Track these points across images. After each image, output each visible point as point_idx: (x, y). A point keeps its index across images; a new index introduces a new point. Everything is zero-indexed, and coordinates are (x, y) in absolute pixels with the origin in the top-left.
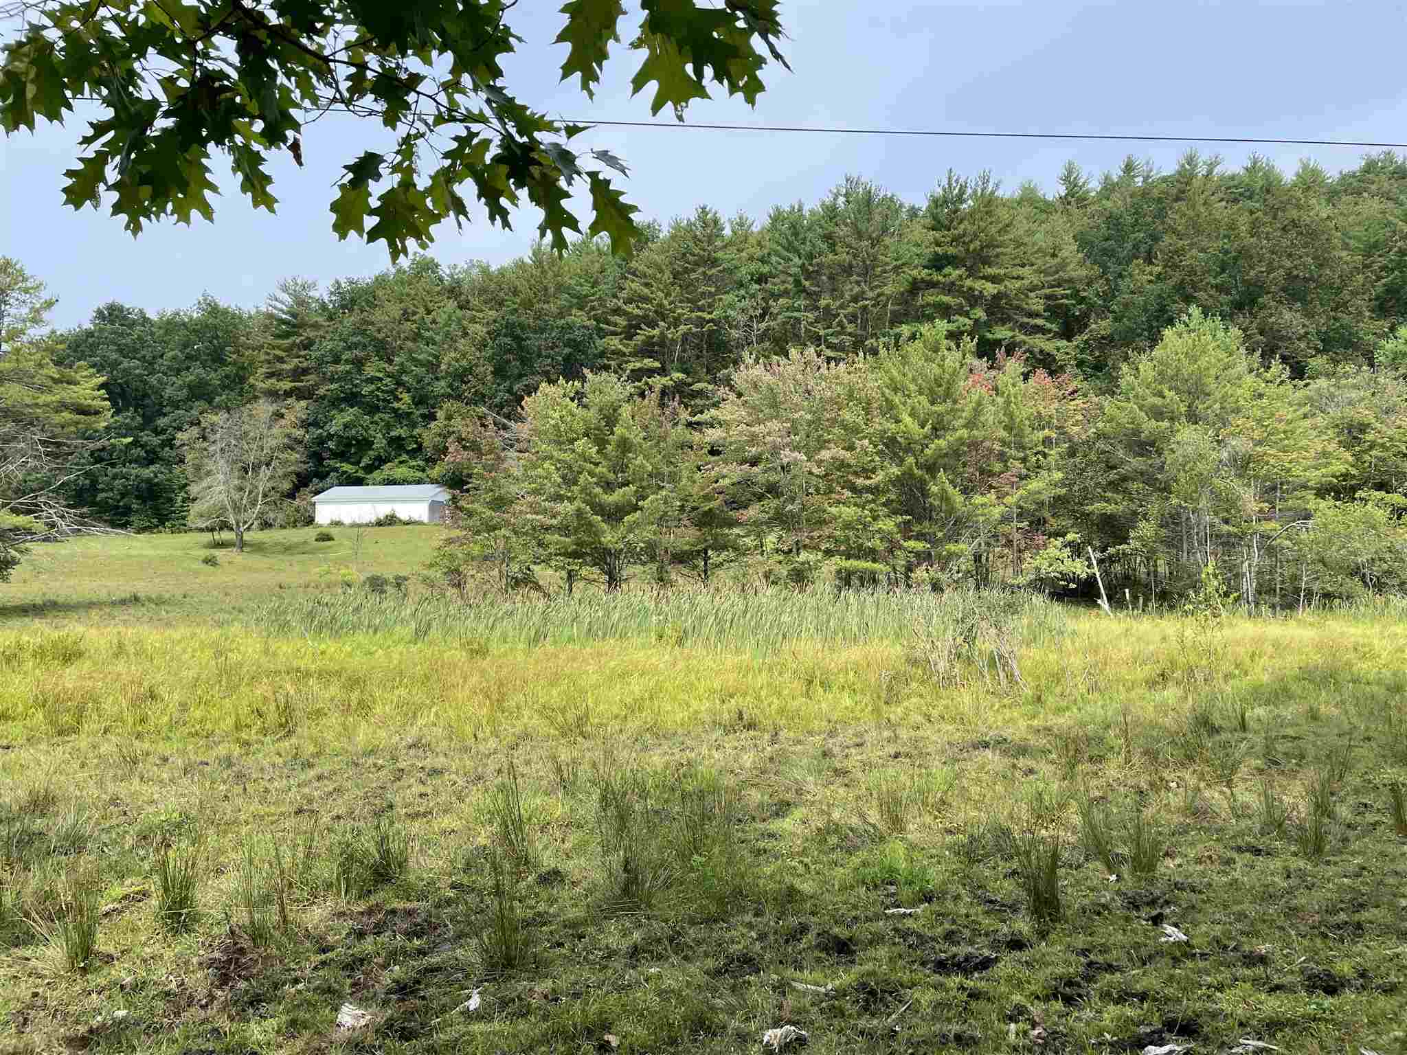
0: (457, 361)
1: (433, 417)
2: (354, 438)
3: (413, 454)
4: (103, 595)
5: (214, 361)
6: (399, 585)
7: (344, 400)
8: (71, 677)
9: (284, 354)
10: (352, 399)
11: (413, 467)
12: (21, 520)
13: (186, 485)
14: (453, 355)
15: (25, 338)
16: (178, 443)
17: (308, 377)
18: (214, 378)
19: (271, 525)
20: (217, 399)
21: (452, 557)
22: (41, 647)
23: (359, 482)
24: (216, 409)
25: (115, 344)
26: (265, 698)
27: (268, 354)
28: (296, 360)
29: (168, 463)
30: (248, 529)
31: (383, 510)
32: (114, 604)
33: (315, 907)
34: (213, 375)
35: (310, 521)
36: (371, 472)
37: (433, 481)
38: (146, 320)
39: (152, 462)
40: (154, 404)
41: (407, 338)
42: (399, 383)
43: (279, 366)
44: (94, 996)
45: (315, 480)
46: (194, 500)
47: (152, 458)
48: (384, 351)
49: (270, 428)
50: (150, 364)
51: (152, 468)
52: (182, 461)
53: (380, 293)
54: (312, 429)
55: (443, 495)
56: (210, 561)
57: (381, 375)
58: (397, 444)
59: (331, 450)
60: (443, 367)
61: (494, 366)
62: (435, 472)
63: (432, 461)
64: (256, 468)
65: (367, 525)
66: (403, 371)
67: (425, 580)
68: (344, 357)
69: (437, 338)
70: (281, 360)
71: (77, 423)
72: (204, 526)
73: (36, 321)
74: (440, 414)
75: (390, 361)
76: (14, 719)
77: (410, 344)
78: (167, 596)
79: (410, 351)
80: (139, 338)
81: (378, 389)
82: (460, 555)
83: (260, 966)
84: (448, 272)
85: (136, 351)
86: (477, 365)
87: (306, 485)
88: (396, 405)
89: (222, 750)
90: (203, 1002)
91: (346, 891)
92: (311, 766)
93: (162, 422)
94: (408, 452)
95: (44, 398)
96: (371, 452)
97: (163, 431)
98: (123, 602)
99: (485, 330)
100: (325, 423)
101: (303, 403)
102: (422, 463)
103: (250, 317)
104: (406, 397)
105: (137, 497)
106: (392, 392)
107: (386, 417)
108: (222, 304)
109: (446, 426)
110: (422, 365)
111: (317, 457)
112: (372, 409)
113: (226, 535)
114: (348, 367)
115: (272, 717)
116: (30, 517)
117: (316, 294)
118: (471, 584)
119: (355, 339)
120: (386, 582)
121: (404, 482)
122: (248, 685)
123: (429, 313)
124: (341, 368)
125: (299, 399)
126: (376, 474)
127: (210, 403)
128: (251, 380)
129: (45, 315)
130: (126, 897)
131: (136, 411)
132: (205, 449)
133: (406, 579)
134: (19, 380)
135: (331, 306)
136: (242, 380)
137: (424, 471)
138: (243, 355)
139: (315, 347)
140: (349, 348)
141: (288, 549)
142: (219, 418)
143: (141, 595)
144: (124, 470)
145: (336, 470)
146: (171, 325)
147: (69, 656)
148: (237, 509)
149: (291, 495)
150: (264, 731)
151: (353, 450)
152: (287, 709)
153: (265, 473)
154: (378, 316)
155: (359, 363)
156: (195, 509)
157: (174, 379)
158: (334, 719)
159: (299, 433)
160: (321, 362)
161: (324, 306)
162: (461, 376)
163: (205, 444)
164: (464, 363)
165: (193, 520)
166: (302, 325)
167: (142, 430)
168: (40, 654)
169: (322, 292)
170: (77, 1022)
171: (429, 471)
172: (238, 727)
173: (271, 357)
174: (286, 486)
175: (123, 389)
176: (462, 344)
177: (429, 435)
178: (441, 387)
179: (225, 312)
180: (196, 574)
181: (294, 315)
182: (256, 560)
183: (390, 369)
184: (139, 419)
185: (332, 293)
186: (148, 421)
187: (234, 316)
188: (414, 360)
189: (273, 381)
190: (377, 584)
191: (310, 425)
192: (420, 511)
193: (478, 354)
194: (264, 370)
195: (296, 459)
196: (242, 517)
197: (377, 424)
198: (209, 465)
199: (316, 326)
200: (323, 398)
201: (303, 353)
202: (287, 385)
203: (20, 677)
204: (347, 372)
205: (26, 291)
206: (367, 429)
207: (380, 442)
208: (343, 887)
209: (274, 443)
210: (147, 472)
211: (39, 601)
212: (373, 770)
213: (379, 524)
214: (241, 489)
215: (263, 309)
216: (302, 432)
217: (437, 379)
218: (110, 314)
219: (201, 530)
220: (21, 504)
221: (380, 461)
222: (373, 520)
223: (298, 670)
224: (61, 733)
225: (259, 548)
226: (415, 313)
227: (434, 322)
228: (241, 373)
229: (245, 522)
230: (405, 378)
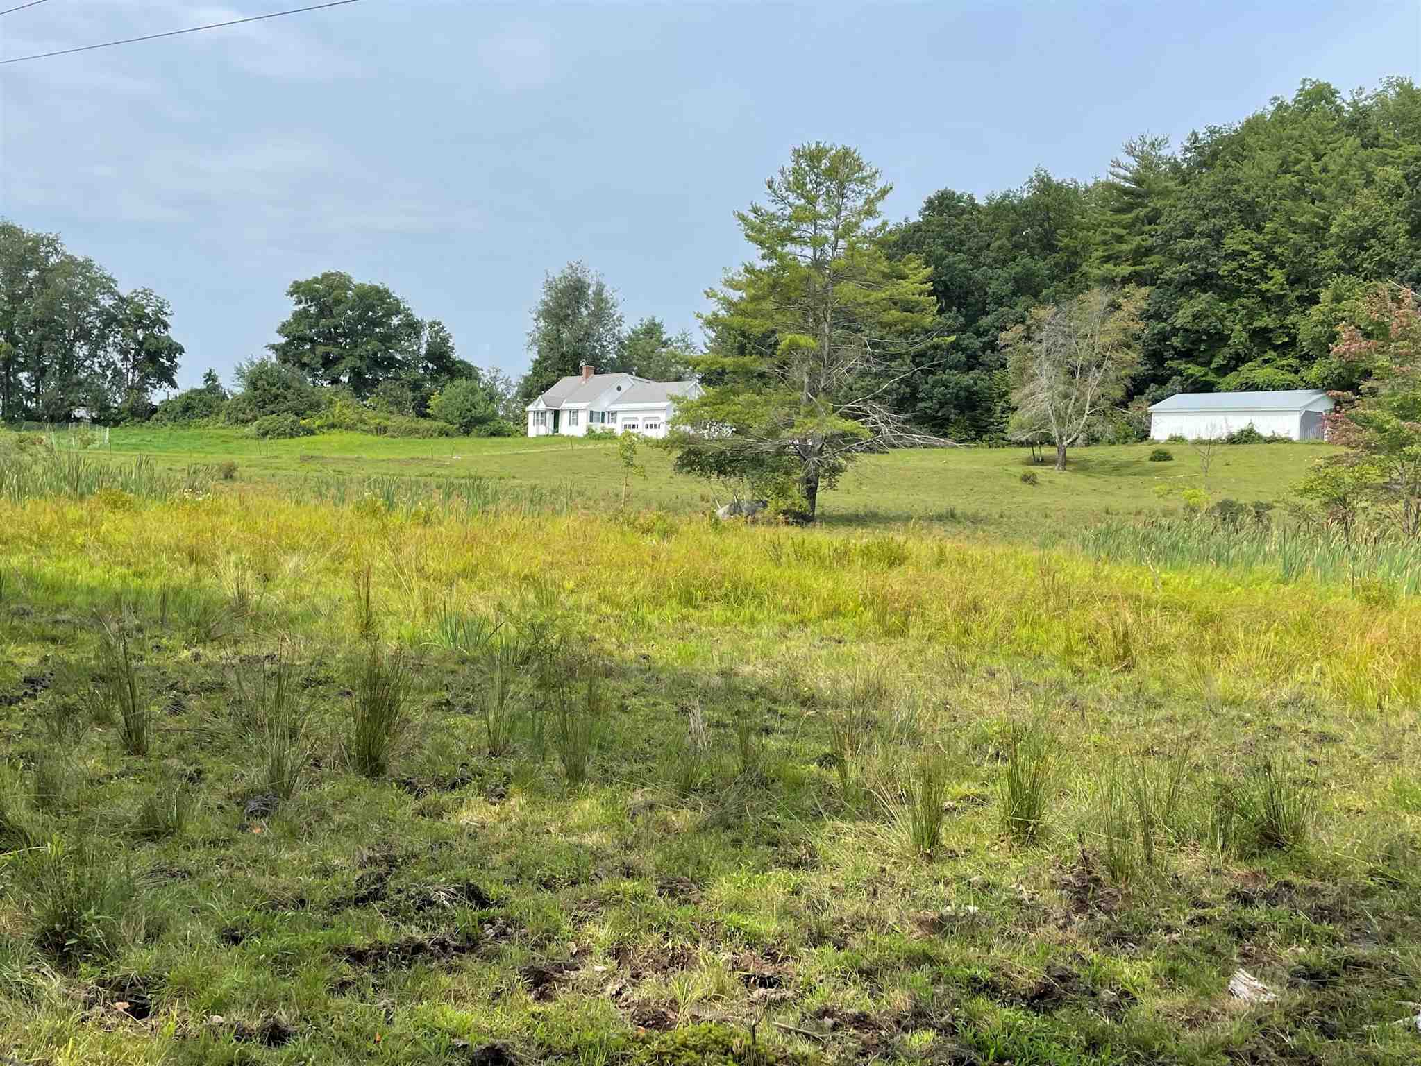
0: (1355, 220)
1: (1314, 299)
2: (1206, 332)
3: (1282, 350)
4: (920, 509)
5: (1044, 248)
6: (1259, 515)
7: (1194, 284)
8: (896, 581)
9: (1124, 232)
10: (1205, 282)
11: (1281, 367)
12: (849, 425)
13: (1006, 393)
14: (1349, 212)
15: (860, 232)
16: (1001, 343)
17: (1152, 258)
18: (1042, 267)
19: (1097, 441)
20: (1045, 292)
21: (1336, 482)
22: (867, 547)
23: (1207, 387)
24: (1044, 302)
25: (939, 235)
26: (1098, 624)
27: (1105, 233)
28: (1139, 238)
29: (987, 367)
30: (1072, 444)
31: (1237, 424)
32: (931, 519)
33: (1183, 855)
34: (1041, 264)
35: (1144, 436)
36: (1226, 374)
37: (1308, 386)
38: (975, 206)
39: (972, 368)
40: (977, 302)
41: (1284, 197)
42: (1270, 257)
43: (1117, 247)
44: (941, 886)
45: (1153, 386)
46: (1015, 409)
47: (973, 362)
48: (1251, 215)
49: (1103, 323)
50: (975, 256)
51: (972, 374)
52: (1003, 366)
53: (1251, 140)
54: (1153, 323)
55: (1320, 403)
56: (1028, 479)
57: (1246, 248)
58: (1261, 337)
59: (1175, 348)
60: (1333, 230)
61: (1411, 224)
62: (1314, 372)
63: (1308, 359)
64: (1085, 370)
65: (1215, 442)
66: (1277, 241)
67: (1296, 510)
68: (1198, 229)
69: (1328, 192)
70: (1120, 239)
71: (905, 321)
72: (1024, 439)
73: (870, 213)
74: (1325, 295)
75: (1259, 229)
76: (844, 616)
77: (1288, 203)
78: (984, 514)
79: (1289, 213)
80: (966, 228)
81: (1241, 266)
82: (1347, 480)
83: (1121, 902)
84: (1349, 100)
85: (962, 243)
86: (1384, 224)
87: (1141, 392)
88: (1263, 286)
89: (1051, 674)
90: (1061, 922)
91: (1223, 847)
92: (1158, 706)
93: (984, 321)
94: (1275, 348)
95: (875, 295)
96: (1226, 350)
97: (986, 332)
98: (940, 518)
99: (1400, 173)
100: (1170, 314)
101: (1145, 290)
102: (1294, 362)
103: (1087, 191)
104: (1278, 275)
105: (955, 407)
106: (1259, 270)
107: (1248, 302)
108: (1056, 178)
109: (1332, 310)
110: (1305, 230)
111: (1156, 358)
112: (1230, 294)
113: (1047, 451)
114: (1203, 241)
115: (1108, 645)
116: (857, 423)
117: (1165, 152)
118: (1360, 520)
119: (1214, 204)
120: (1242, 508)
121: (1270, 386)
122: (1077, 608)
123: (1318, 159)
124: (1193, 243)
125: (1141, 284)
126: (1231, 378)
127: (1036, 296)
128: (1085, 268)
129: (879, 206)
130: (966, 797)
131: (959, 311)
132: (1030, 350)
133: (1269, 507)
134: (853, 277)
135: (1185, 165)
136: (1073, 267)
137: (1296, 372)
138: (1076, 238)
139: (1162, 220)
140: (1206, 217)
141: (1117, 469)
142: (1044, 313)
143: (958, 512)
144: (945, 377)
145: (1180, 373)
146: (1000, 209)
147: (896, 559)
148: (1061, 418)
149: (1124, 404)
150: (1098, 662)
151: (1202, 348)
152: (1124, 640)
153: (1095, 376)
154: (1247, 171)
155: (1217, 237)
156: (1014, 419)
157: (999, 271)
158: (1182, 659)
159: (1137, 327)
160: (1169, 237)
161: (1176, 168)
162: (1360, 241)
163: (1030, 344)
164: (1366, 222)
165: (1013, 433)
166: (1148, 194)
167: (964, 332)
168: (866, 553)
169: (1175, 149)
170: (926, 906)
171: (1303, 373)
172: (1069, 651)
173: (1107, 237)
174: (1119, 393)
175: (946, 286)
176: (1364, 196)
177: (1307, 325)
178: (1329, 257)
179: (1059, 187)
180: (1015, 491)
181: (1138, 182)
182: (1079, 481)
183: (1259, 239)
184: (962, 319)
185: (1186, 149)
186: (971, 320)
187: (1068, 190)
188: (1293, 224)
189: (1110, 266)
190: (1228, 511)
191: (1150, 317)
192: (1289, 426)
193: (1387, 207)
194: (1100, 253)
195: (1133, 361)
196: (1068, 428)
197: (1236, 311)
198: (1034, 368)
199: (1165, 193)
200: (1169, 283)
201: (1147, 228)
202: (1125, 269)
203: (850, 575)
204: (1202, 248)
205: (862, 181)
206: (1222, 319)
207: (1238, 336)
208: (1220, 841)
209: (1106, 340)
210: (966, 379)
211: (861, 512)
212: (1238, 723)
213: (1232, 440)
214: (1066, 396)
215: (1102, 179)
216: (1142, 325)
217: (1324, 247)
218: (940, 204)
219: (1021, 444)
220: (849, 408)
221: (1239, 360)
222: (1225, 435)
223: (1138, 598)
224: (887, 633)
225: (1083, 467)
226: (1297, 162)
227: (1325, 170)
228: (1072, 260)
229: (1069, 436)
230: (1278, 250)
